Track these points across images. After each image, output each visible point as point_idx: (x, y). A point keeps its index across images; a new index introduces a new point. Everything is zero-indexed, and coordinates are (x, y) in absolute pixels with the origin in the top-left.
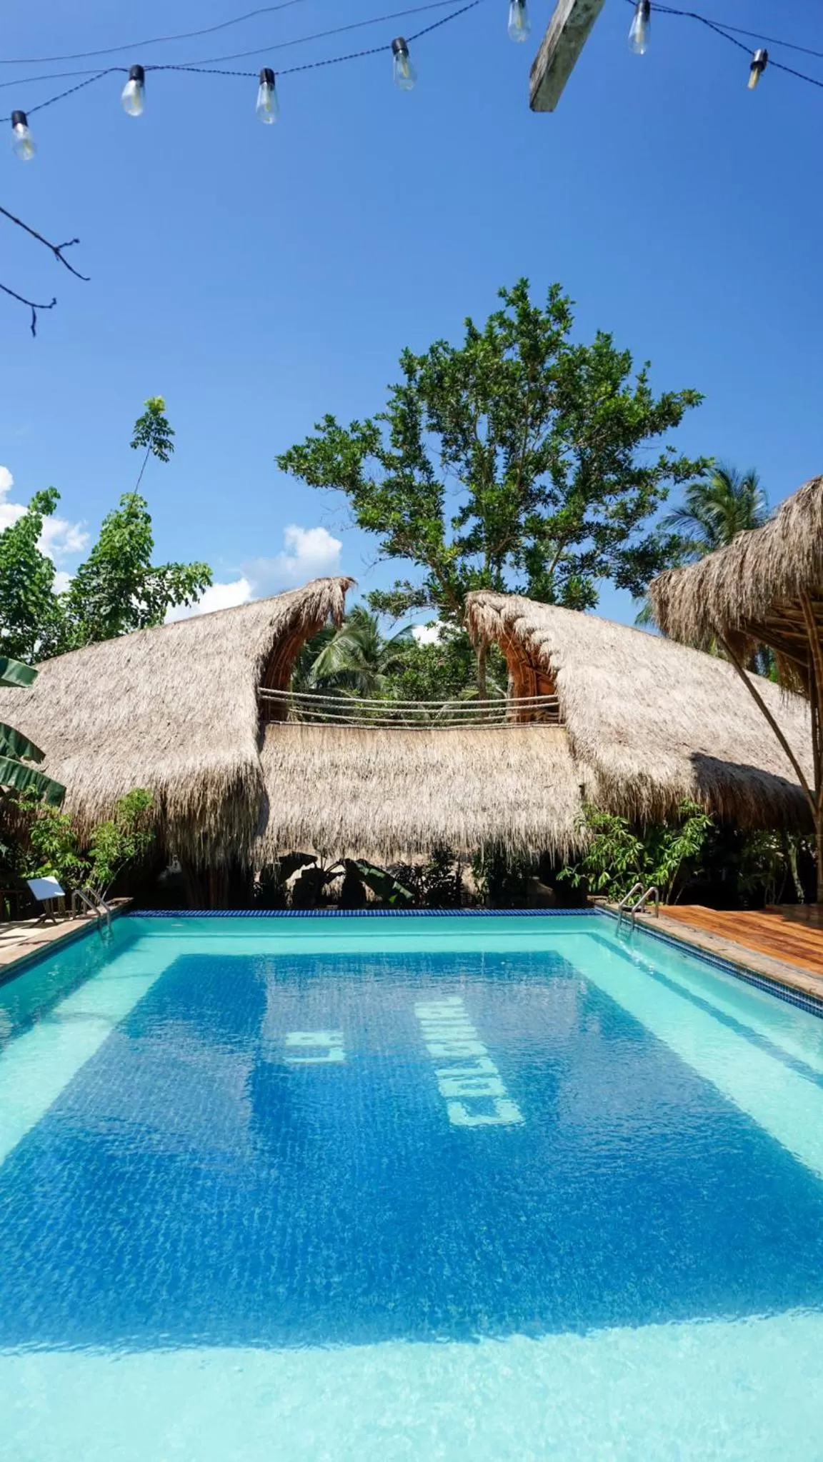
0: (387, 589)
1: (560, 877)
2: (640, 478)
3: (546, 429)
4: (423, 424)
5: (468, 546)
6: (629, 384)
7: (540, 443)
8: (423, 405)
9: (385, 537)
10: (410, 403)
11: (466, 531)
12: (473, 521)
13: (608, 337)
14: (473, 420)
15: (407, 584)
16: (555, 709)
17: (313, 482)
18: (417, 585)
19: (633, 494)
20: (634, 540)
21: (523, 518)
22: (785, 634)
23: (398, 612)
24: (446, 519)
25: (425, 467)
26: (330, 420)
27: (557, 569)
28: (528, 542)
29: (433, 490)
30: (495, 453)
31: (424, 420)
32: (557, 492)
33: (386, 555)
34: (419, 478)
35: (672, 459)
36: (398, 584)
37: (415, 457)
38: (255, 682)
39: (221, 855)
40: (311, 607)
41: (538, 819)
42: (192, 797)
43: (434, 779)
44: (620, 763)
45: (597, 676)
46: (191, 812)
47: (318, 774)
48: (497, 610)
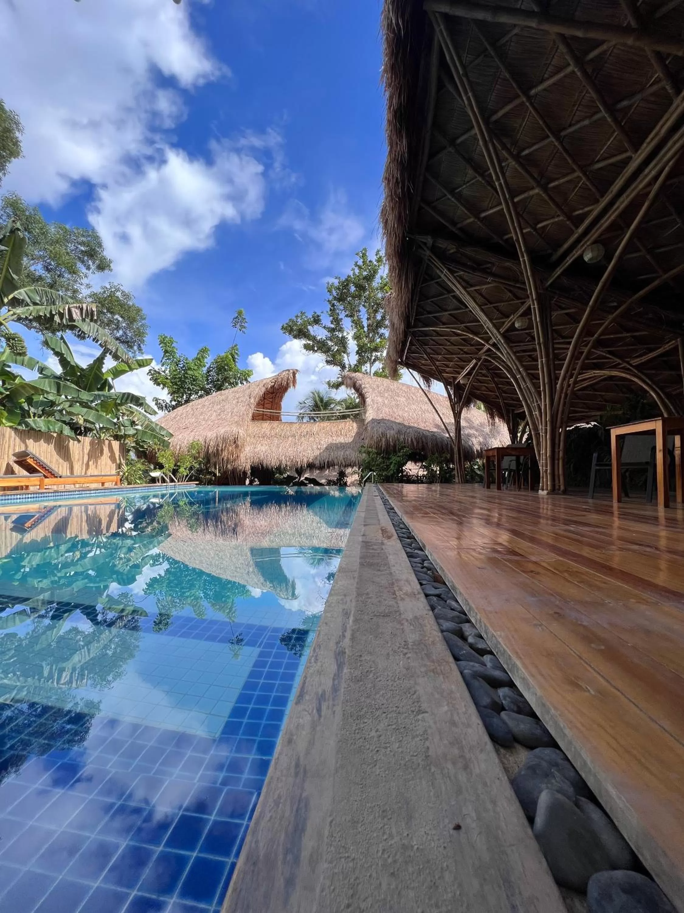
4: (343, 315)
8: (341, 307)
16: (362, 413)
31: (343, 313)
37: (339, 328)
38: (253, 407)
39: (229, 466)
40: (280, 380)
41: (347, 453)
42: (218, 445)
43: (311, 439)
44: (375, 429)
45: (380, 400)
46: (217, 450)
47: (270, 437)
48: (351, 379)
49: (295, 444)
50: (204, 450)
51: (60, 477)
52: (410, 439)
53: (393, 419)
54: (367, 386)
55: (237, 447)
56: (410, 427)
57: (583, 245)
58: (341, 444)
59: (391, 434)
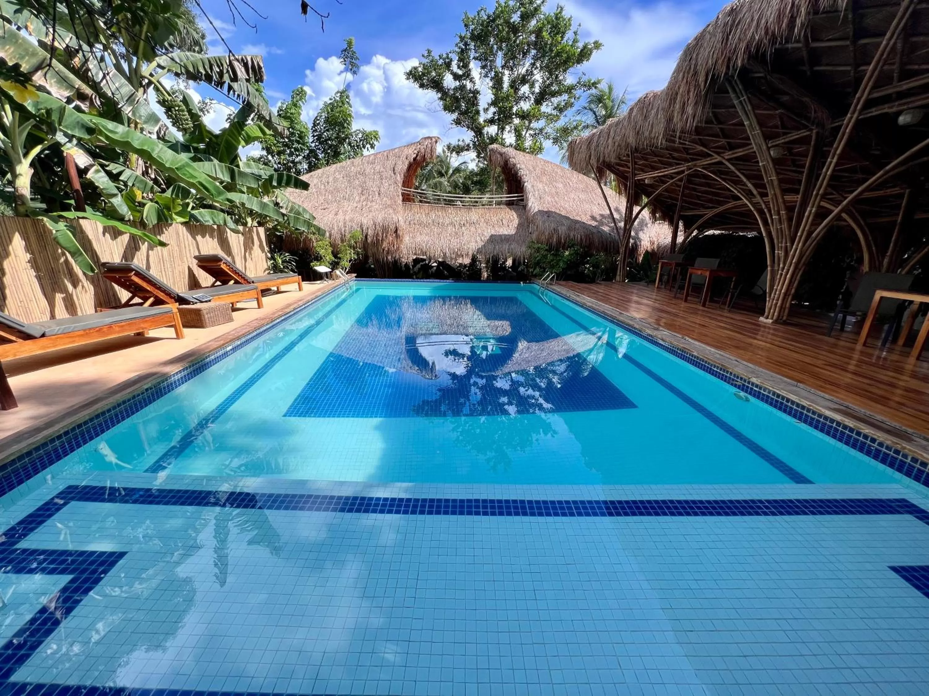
0: (454, 142)
1: (520, 269)
2: (570, 90)
3: (528, 63)
4: (472, 57)
5: (491, 122)
6: (569, 35)
7: (525, 69)
8: (472, 45)
9: (455, 116)
10: (466, 44)
11: (490, 115)
12: (493, 109)
13: (562, 9)
14: (495, 55)
15: (463, 141)
16: (522, 200)
17: (422, 86)
18: (468, 141)
19: (565, 97)
20: (561, 123)
21: (515, 109)
22: (621, 168)
23: (458, 153)
24: (481, 108)
25: (472, 80)
26: (429, 52)
27: (527, 135)
28: (517, 121)
29: (476, 93)
30: (503, 74)
31: (472, 54)
32: (531, 95)
33: (454, 126)
34: (469, 85)
35: (584, 79)
36: (459, 140)
37: (467, 75)
38: (400, 185)
39: (390, 257)
40: (423, 151)
41: (512, 246)
42: (378, 234)
43: (473, 229)
44: (547, 224)
45: (540, 186)
46: (378, 240)
47: (427, 225)
48: (501, 154)
49: (456, 233)
50: (360, 237)
51: (253, 282)
52: (579, 236)
53: (558, 211)
54: (523, 166)
55: (397, 236)
56: (577, 222)
57: (904, 104)
58: (505, 235)
59: (562, 230)
